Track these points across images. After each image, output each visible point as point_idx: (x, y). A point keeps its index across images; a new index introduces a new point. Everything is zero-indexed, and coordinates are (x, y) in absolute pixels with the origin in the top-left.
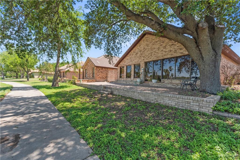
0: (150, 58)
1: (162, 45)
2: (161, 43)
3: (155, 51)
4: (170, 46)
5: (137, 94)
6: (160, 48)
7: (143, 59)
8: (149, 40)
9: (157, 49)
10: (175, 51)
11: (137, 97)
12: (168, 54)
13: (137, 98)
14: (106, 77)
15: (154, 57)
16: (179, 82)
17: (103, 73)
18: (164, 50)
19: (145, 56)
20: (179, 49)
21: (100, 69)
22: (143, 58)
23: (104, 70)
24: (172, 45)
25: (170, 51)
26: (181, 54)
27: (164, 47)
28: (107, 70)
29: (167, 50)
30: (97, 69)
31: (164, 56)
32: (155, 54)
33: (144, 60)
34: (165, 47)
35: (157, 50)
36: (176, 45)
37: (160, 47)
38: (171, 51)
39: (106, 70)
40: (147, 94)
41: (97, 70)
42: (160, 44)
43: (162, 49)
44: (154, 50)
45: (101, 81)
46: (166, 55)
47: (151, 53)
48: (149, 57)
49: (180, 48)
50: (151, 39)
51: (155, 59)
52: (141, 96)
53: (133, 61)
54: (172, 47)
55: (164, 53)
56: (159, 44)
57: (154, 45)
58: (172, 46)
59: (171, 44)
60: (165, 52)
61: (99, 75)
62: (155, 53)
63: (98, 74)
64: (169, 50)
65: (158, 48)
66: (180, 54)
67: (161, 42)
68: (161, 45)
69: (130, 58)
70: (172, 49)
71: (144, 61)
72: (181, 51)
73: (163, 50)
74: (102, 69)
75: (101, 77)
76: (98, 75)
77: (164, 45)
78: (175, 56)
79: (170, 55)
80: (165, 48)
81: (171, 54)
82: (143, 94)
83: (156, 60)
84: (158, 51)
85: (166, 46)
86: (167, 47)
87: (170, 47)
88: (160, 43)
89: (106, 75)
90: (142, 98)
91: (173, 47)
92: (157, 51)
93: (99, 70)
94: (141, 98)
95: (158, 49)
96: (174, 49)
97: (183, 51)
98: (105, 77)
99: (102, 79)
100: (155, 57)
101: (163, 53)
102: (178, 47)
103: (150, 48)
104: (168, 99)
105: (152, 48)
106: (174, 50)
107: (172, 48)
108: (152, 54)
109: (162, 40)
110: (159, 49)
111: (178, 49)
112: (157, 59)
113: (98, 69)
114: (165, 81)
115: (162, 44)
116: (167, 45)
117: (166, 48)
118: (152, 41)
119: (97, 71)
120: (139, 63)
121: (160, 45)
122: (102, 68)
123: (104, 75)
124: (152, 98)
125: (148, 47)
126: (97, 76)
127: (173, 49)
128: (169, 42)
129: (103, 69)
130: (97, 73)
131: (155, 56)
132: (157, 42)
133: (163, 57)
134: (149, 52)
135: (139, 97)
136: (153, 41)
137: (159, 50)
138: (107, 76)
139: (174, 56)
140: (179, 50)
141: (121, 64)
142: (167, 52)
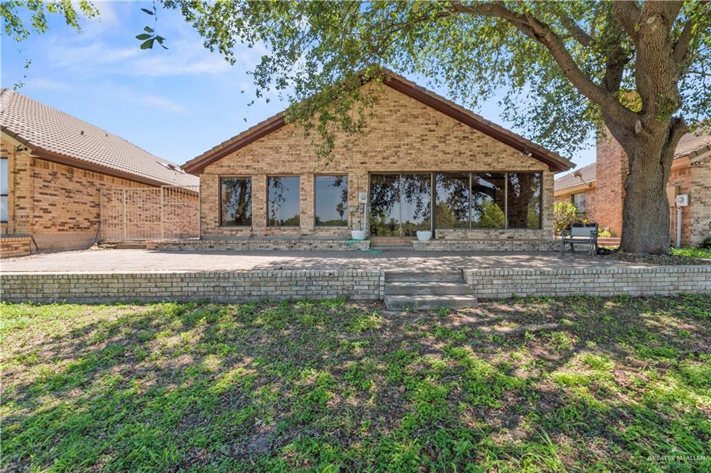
0: (391, 163)
1: (434, 131)
2: (430, 124)
3: (412, 145)
4: (457, 140)
5: (610, 280)
6: (426, 138)
7: (359, 161)
8: (387, 102)
9: (417, 137)
10: (471, 156)
11: (606, 289)
12: (452, 160)
13: (608, 291)
14: (92, 223)
15: (405, 160)
16: (485, 235)
17: (78, 197)
18: (441, 146)
19: (371, 152)
20: (483, 153)
21: (54, 174)
22: (359, 156)
23: (84, 180)
24: (464, 137)
25: (457, 153)
26: (488, 166)
27: (441, 137)
28: (97, 182)
29: (451, 149)
30: (37, 170)
31: (441, 163)
32: (409, 152)
33: (364, 165)
34: (443, 140)
35: (415, 142)
36: (474, 142)
37: (426, 135)
38: (460, 153)
39: (92, 184)
40: (645, 275)
41: (35, 176)
42: (426, 126)
43: (436, 143)
44: (407, 140)
45: (66, 245)
46: (448, 163)
47: (396, 147)
48: (388, 158)
49: (485, 151)
50: (395, 102)
51: (411, 167)
52: (622, 284)
53: (307, 159)
54: (463, 144)
55: (440, 154)
56: (422, 124)
57: (404, 122)
58: (462, 142)
59: (460, 134)
60: (445, 153)
61: (50, 208)
62: (411, 149)
63: (45, 205)
64: (455, 151)
65: (422, 135)
66: (486, 167)
67: (429, 122)
68: (430, 131)
69: (290, 146)
70: (463, 148)
71: (365, 168)
72: (487, 160)
73: (437, 147)
74: (72, 172)
75: (63, 224)
76: (46, 211)
77: (441, 132)
78: (473, 170)
79: (460, 164)
80: (444, 142)
81: (461, 162)
82: (633, 276)
83: (413, 170)
84: (422, 145)
85: (448, 137)
86: (450, 140)
87: (457, 142)
88: (427, 124)
89: (95, 210)
90: (629, 289)
91: (467, 144)
92: (417, 145)
93: (50, 178)
94: (625, 289)
95: (419, 140)
96: (471, 151)
97: (491, 160)
98: (86, 224)
99: (71, 232)
100: (409, 160)
101: (436, 156)
102: (479, 148)
103: (392, 131)
104: (704, 279)
105: (396, 131)
106: (471, 153)
107: (463, 146)
108: (399, 151)
109: (434, 117)
110: (423, 140)
111: (479, 153)
112: (417, 170)
113: (45, 173)
114: (446, 233)
115: (433, 127)
116: (449, 135)
117: (447, 142)
118: (399, 111)
119: (39, 183)
120: (339, 172)
121: (426, 128)
122: (71, 164)
123: (85, 214)
124: (663, 284)
125: (381, 122)
126: (41, 213)
127: (467, 149)
128: (453, 126)
129: (78, 174)
130: (38, 196)
131: (409, 158)
132: (416, 117)
133: (437, 165)
134: (386, 142)
135: (617, 289)
136: (403, 111)
137: (424, 142)
138: (98, 216)
139: (469, 169)
140: (482, 155)
141: (225, 161)
142: (448, 153)
